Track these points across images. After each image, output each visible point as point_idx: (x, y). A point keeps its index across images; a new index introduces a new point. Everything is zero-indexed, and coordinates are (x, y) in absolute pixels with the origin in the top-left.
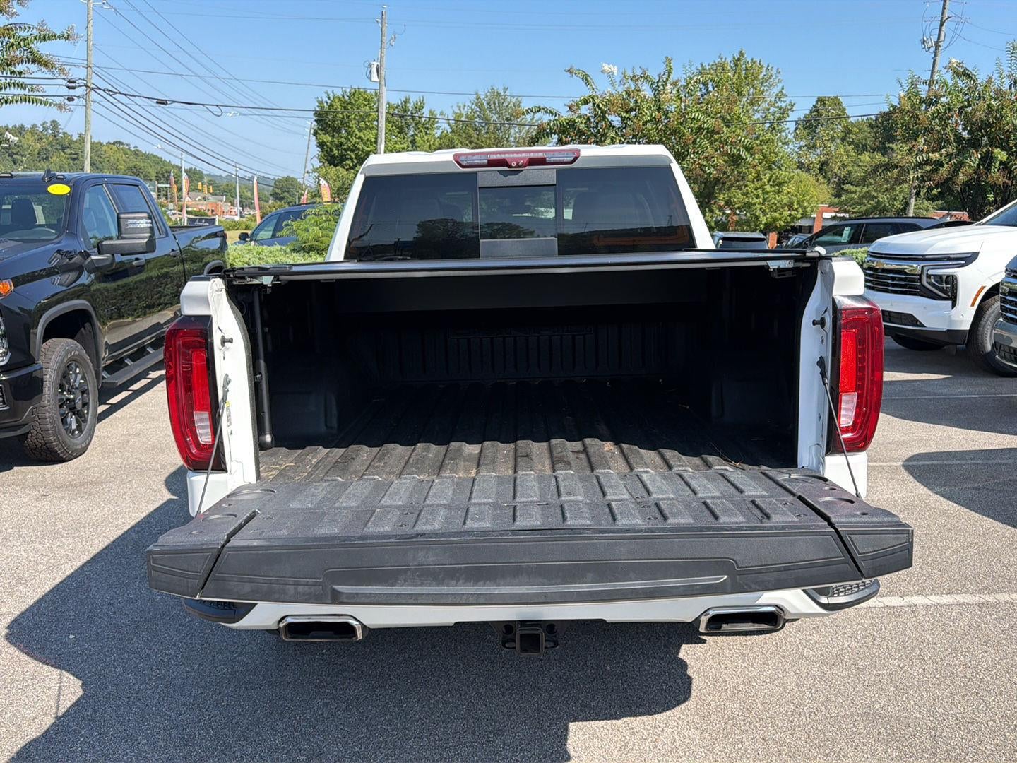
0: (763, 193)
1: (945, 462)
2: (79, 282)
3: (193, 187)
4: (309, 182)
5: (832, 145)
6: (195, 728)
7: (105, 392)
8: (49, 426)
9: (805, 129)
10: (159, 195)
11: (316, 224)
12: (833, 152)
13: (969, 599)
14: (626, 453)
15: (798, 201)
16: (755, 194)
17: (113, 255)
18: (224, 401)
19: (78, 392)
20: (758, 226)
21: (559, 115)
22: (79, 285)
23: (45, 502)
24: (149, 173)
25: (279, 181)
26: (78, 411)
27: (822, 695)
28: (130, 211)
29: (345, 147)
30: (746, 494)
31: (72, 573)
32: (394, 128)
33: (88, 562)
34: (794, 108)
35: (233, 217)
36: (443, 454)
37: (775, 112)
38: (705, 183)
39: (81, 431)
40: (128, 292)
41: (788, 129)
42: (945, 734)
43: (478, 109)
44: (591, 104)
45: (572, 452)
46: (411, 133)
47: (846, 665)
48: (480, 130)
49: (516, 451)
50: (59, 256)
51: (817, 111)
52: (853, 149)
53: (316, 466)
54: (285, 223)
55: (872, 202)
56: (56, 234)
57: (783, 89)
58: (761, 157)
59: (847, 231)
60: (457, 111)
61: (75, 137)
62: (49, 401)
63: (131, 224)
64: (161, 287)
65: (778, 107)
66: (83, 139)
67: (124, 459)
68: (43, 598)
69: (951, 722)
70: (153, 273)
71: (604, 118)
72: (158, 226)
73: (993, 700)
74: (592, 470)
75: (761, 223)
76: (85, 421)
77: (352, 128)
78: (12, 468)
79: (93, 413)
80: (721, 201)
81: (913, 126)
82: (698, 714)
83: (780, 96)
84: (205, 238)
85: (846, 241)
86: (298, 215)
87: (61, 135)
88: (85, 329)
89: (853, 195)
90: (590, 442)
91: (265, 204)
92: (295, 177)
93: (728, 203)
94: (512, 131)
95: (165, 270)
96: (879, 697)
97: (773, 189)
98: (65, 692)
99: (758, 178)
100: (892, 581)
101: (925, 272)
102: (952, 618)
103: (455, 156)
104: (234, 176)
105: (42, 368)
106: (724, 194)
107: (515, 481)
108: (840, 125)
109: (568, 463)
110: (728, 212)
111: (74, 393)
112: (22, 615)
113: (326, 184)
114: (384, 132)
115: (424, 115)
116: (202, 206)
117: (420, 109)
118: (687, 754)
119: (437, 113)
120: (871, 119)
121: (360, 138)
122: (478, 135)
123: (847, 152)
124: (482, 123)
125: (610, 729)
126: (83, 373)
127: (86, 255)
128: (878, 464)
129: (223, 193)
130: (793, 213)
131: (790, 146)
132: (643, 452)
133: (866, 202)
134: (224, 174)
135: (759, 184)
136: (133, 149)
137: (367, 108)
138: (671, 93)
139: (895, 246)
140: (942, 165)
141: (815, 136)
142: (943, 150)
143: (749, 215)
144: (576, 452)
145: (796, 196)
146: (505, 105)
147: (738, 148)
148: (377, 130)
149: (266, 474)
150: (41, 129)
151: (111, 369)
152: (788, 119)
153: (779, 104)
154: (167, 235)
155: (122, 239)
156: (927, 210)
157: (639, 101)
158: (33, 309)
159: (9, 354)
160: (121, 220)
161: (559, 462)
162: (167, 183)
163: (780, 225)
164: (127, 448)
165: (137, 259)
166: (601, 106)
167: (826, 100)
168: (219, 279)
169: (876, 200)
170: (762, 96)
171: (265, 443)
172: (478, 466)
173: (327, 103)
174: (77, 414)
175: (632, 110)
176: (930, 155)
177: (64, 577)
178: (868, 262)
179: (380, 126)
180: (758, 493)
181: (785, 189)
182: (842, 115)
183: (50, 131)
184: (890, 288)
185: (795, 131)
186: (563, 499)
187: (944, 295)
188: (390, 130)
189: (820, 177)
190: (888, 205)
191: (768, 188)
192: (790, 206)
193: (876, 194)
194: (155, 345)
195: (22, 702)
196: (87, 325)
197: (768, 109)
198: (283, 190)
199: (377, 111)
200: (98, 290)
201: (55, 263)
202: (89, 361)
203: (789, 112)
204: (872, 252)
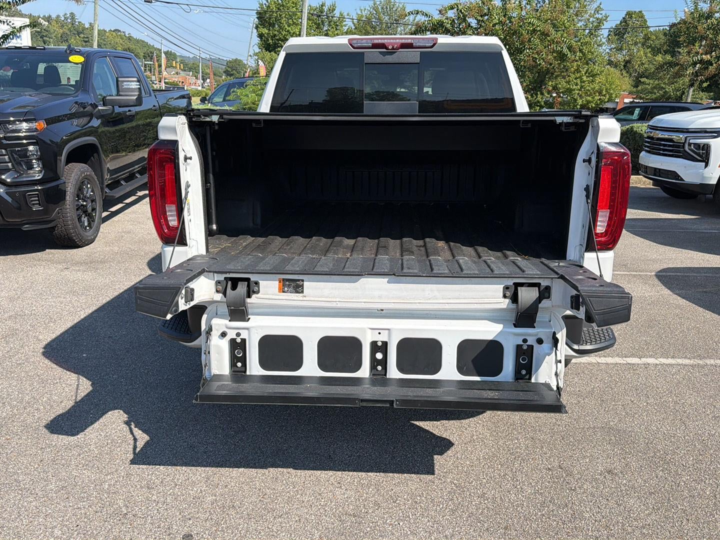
0: (581, 82)
1: (685, 274)
2: (90, 125)
3: (169, 65)
4: (251, 63)
5: (635, 48)
6: (163, 412)
7: (108, 203)
8: (70, 222)
9: (616, 35)
10: (145, 70)
11: (254, 92)
12: (635, 54)
13: (687, 362)
14: (452, 247)
15: (606, 89)
16: (575, 83)
17: (113, 107)
18: (186, 198)
19: (89, 201)
20: (576, 106)
21: (432, 17)
22: (90, 127)
23: (66, 272)
24: (139, 53)
25: (230, 62)
26: (89, 214)
27: (575, 415)
28: (126, 76)
29: (278, 38)
30: (526, 273)
31: (85, 318)
32: (313, 24)
33: (96, 311)
34: (608, 20)
35: (196, 87)
36: (329, 244)
37: (594, 22)
38: (539, 73)
39: (91, 228)
40: (123, 134)
41: (602, 35)
42: (654, 442)
43: (375, 12)
44: (456, 9)
45: (416, 246)
46: (325, 28)
47: (595, 398)
48: (375, 28)
49: (378, 244)
50: (77, 106)
51: (626, 22)
52: (650, 52)
53: (246, 247)
54: (232, 90)
55: (661, 92)
56: (74, 90)
57: (600, 4)
58: (581, 55)
59: (637, 111)
60: (359, 13)
61: (87, 26)
62: (69, 205)
63: (126, 85)
64: (145, 132)
65: (596, 17)
66: (93, 27)
67: (119, 248)
68: (66, 331)
69: (660, 435)
70: (140, 122)
71: (465, 20)
72: (144, 88)
73: (691, 424)
74: (428, 256)
75: (578, 104)
76: (93, 221)
77: (283, 24)
78: (45, 250)
79: (99, 215)
80: (550, 87)
81: (693, 34)
82: (490, 421)
83: (597, 10)
84: (176, 99)
85: (635, 118)
86: (241, 85)
87: (77, 23)
88: (94, 158)
89: (647, 86)
90: (429, 240)
91: (220, 78)
92: (241, 59)
93: (555, 88)
94: (399, 29)
95: (149, 120)
96: (614, 418)
97: (588, 79)
98: (81, 388)
99: (578, 71)
100: (635, 348)
101: (687, 141)
102: (672, 373)
103: (349, 40)
104: (198, 58)
105: (65, 183)
106: (552, 82)
107: (375, 260)
108: (642, 33)
109: (412, 252)
110: (554, 95)
111: (86, 201)
112: (53, 341)
113: (263, 65)
114: (305, 28)
115: (336, 16)
116: (175, 79)
117: (332, 11)
118: (481, 444)
119: (345, 14)
120: (666, 29)
121: (288, 31)
122: (374, 31)
123: (646, 54)
124: (377, 22)
125: (431, 426)
126: (93, 188)
127: (95, 106)
128: (638, 273)
129: (190, 69)
130: (602, 97)
131: (603, 47)
132: (464, 248)
133: (656, 91)
134: (191, 56)
135: (578, 75)
136: (127, 36)
137: (294, 9)
138: (514, 4)
139: (667, 121)
140: (712, 65)
141: (623, 41)
142: (713, 53)
143: (569, 98)
144: (418, 246)
145: (605, 85)
146: (394, 9)
147: (562, 46)
148: (301, 26)
149: (212, 250)
150: (63, 19)
151: (112, 186)
152: (603, 27)
153: (597, 16)
154: (150, 95)
155: (120, 95)
156: (701, 99)
157: (491, 8)
158: (59, 141)
159: (43, 171)
160: (119, 83)
161: (406, 251)
162: (151, 61)
163: (592, 106)
164: (122, 241)
165: (129, 111)
166: (463, 11)
167: (633, 14)
168: (183, 116)
169: (664, 91)
170: (584, 9)
171: (212, 230)
172: (352, 251)
173: (265, 4)
174: (89, 215)
175: (486, 15)
176: (704, 56)
177: (80, 319)
178: (648, 133)
179: (303, 22)
180: (535, 273)
181: (597, 79)
182: (644, 25)
183: (69, 21)
184: (661, 152)
185: (608, 36)
186: (405, 271)
187: (700, 159)
188: (310, 26)
189: (624, 72)
190: (672, 94)
191: (585, 78)
192: (600, 93)
193: (664, 86)
194: (142, 172)
195: (54, 392)
196: (95, 155)
197: (589, 20)
198: (233, 68)
199: (302, 12)
200: (103, 132)
201: (73, 111)
202: (96, 180)
203: (604, 22)
204: (651, 126)
